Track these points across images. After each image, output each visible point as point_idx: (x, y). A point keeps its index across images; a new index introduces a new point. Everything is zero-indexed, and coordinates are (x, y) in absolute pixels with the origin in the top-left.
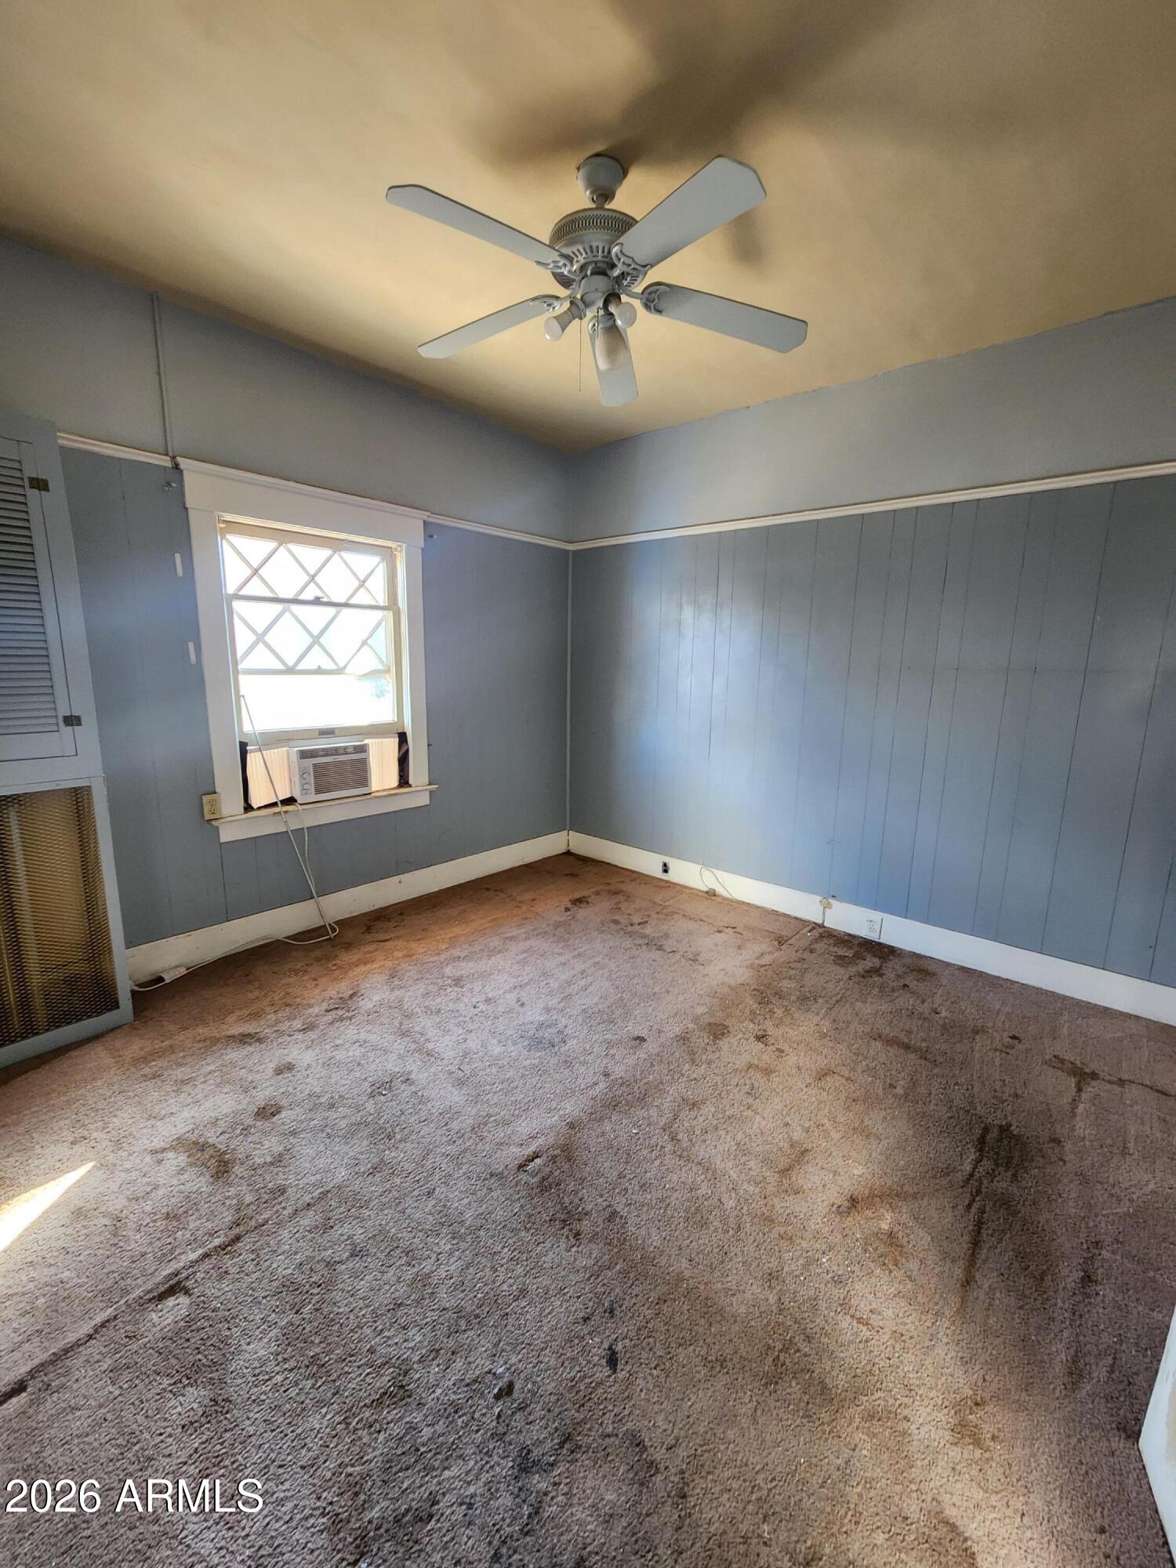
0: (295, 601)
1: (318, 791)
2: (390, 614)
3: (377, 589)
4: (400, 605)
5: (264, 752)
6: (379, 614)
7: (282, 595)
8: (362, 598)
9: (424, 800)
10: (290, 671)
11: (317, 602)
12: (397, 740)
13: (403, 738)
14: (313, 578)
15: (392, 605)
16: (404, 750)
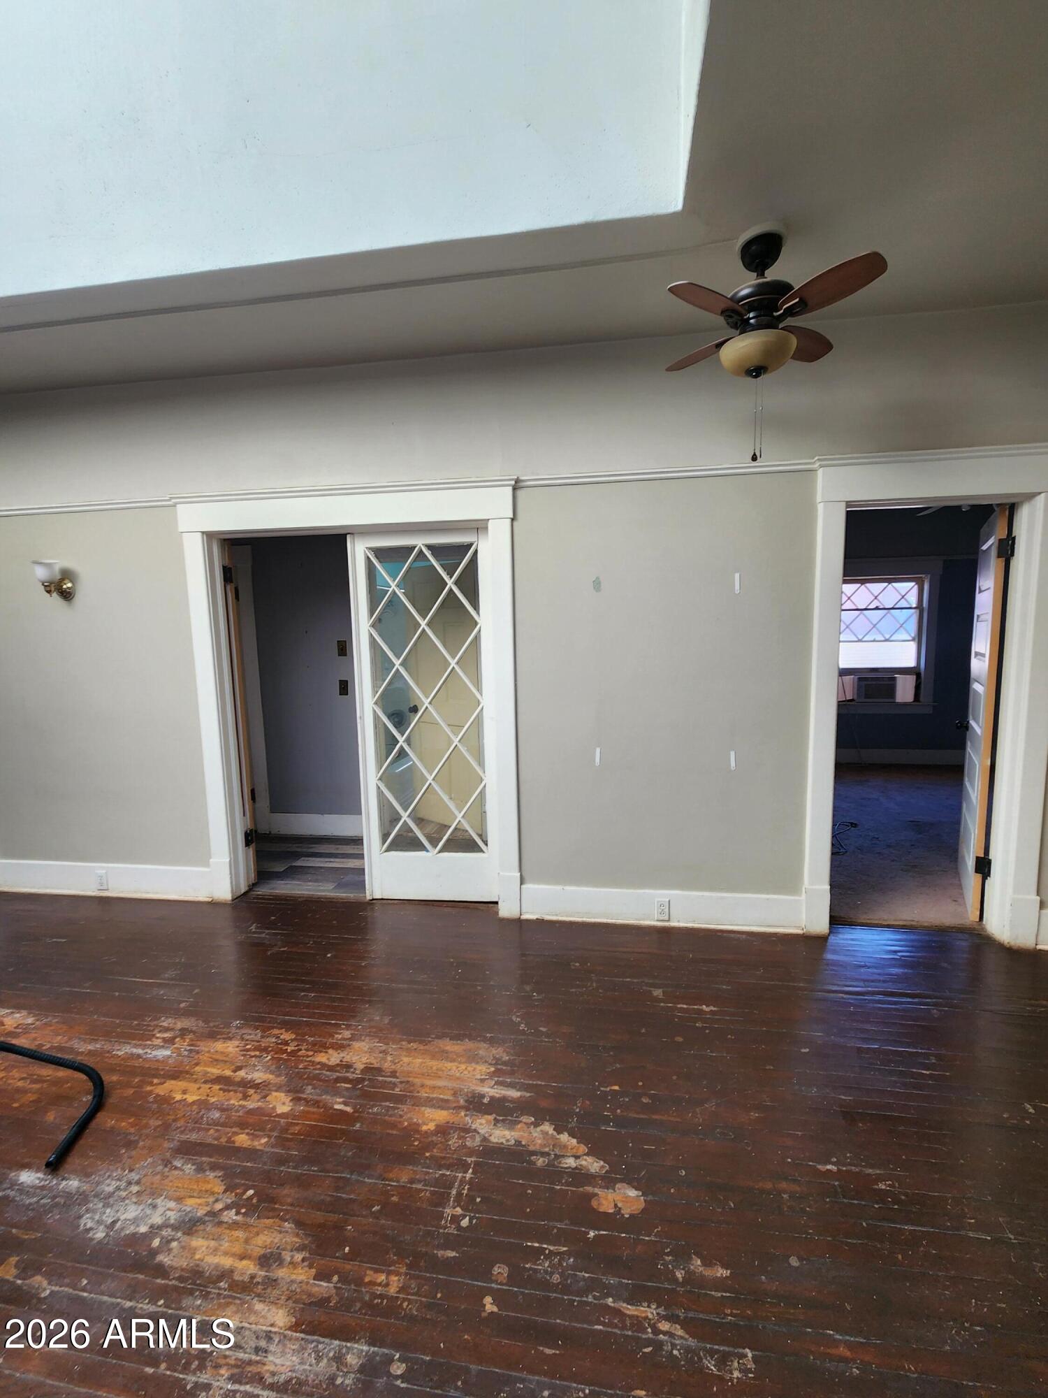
0: (866, 609)
1: (865, 698)
2: (918, 611)
3: (913, 600)
4: (924, 606)
5: (843, 677)
6: (913, 611)
7: (860, 608)
8: (903, 604)
9: (929, 711)
10: (860, 641)
11: (877, 608)
12: (915, 676)
13: (918, 675)
14: (876, 598)
15: (919, 606)
16: (918, 682)
